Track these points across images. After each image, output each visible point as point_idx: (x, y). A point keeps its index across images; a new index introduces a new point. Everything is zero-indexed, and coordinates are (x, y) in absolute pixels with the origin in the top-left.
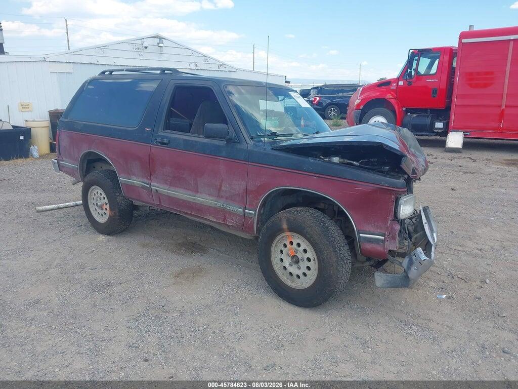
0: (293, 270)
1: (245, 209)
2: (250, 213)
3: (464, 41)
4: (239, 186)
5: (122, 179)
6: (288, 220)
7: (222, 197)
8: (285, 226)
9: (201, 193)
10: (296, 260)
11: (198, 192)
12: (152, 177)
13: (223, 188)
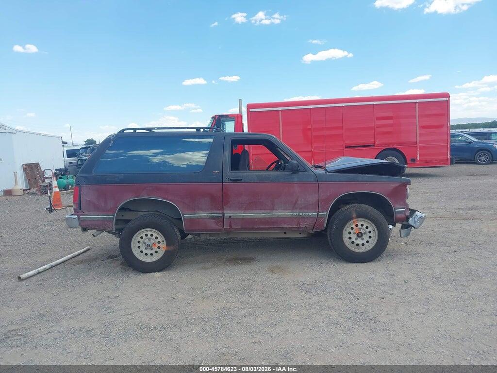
0: (359, 241)
1: (318, 212)
2: (323, 214)
3: (251, 110)
4: (313, 198)
5: (187, 215)
6: (356, 211)
7: (296, 209)
8: (354, 215)
9: (276, 209)
10: (360, 235)
11: (274, 209)
12: (224, 207)
13: (299, 202)
